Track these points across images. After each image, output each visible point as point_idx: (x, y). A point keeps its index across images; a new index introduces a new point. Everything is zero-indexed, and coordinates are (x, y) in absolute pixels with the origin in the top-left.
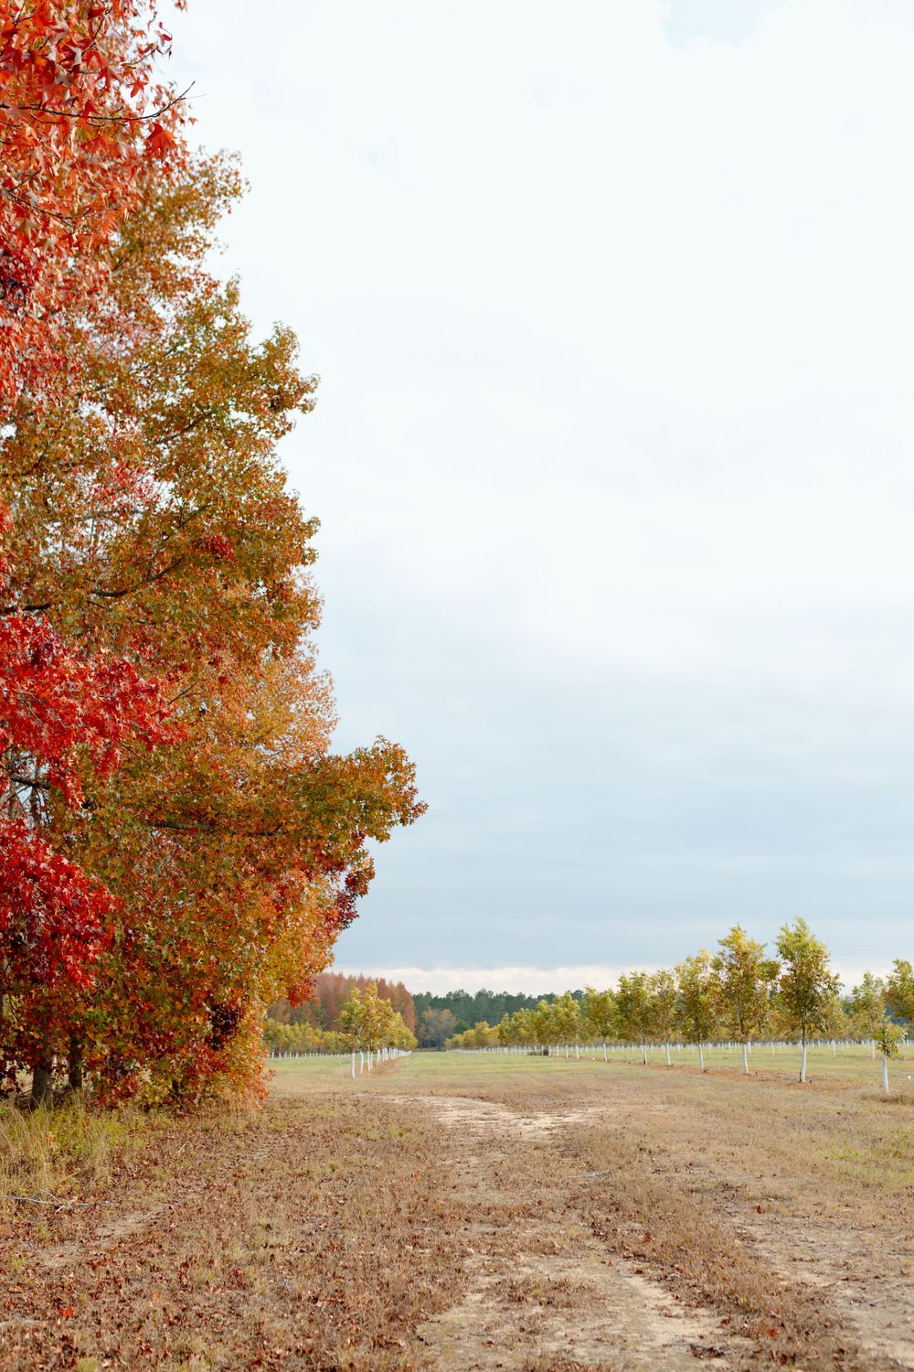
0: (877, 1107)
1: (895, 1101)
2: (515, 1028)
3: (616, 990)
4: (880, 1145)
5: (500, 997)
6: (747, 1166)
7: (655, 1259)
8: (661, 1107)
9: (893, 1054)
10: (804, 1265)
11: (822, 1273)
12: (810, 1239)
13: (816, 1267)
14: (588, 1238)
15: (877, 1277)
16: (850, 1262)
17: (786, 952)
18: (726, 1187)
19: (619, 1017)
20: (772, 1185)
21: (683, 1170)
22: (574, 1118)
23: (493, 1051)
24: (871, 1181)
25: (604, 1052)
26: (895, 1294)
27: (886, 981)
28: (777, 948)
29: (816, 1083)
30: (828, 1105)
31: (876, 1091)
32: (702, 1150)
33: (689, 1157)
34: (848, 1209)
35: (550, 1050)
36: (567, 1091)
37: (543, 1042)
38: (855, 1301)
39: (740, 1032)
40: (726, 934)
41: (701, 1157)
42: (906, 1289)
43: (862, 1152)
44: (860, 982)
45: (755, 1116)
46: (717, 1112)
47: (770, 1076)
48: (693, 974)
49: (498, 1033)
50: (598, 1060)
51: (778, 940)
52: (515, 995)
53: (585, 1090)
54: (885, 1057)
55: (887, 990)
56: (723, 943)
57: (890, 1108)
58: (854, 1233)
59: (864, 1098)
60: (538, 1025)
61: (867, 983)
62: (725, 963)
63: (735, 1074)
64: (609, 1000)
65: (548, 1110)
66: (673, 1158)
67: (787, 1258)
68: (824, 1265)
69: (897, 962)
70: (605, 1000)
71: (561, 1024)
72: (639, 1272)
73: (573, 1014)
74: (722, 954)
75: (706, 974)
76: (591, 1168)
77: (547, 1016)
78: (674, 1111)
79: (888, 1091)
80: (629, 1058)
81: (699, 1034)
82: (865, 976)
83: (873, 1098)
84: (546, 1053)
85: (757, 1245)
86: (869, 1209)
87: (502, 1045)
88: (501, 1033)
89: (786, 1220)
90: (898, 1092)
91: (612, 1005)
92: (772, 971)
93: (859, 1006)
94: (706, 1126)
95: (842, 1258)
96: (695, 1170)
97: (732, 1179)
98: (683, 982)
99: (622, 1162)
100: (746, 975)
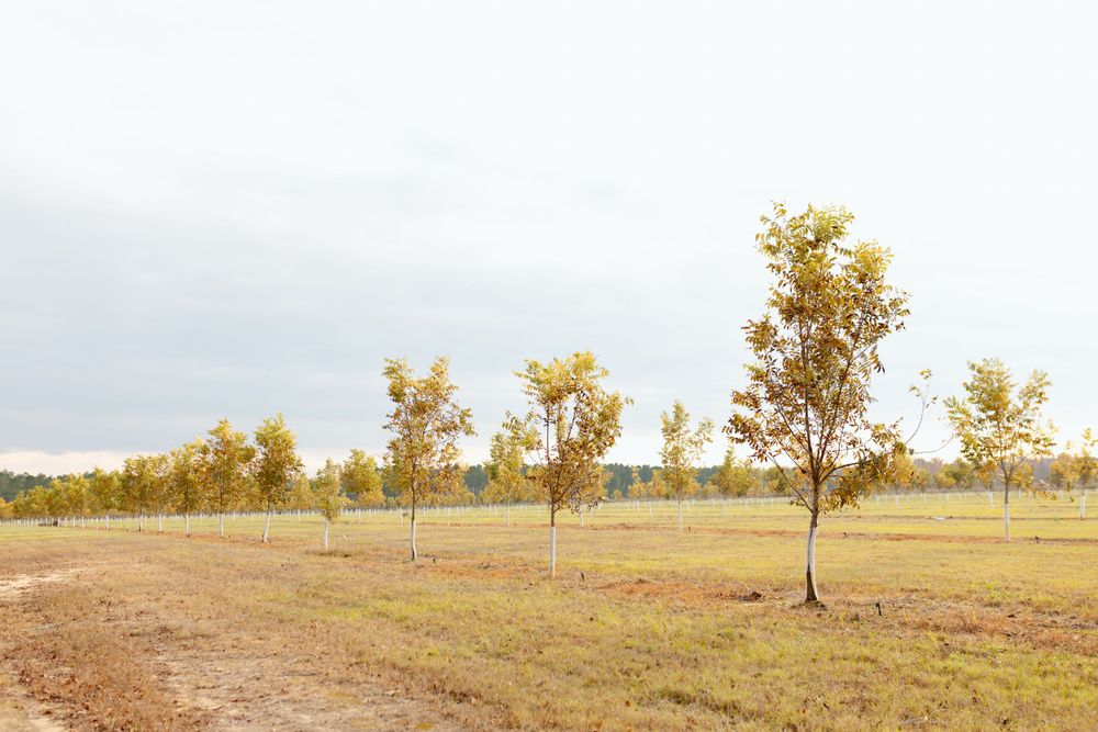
0: (313, 559)
1: (330, 554)
2: (28, 504)
3: (121, 470)
4: (304, 589)
5: (20, 477)
6: (190, 611)
7: (70, 700)
8: (137, 566)
9: (334, 519)
10: (206, 691)
11: (217, 698)
12: (219, 669)
13: (214, 693)
14: (12, 685)
15: (261, 697)
16: (244, 686)
17: (262, 440)
18: (164, 630)
19: (121, 493)
20: (204, 625)
21: (133, 618)
22: (54, 577)
23: (8, 523)
24: (285, 618)
25: (107, 522)
26: (270, 710)
27: (343, 465)
28: (255, 436)
29: (274, 543)
30: (276, 559)
31: (318, 547)
32: (157, 600)
33: (142, 607)
34: (260, 642)
35: (59, 521)
36: (57, 556)
37: (53, 514)
38: (236, 719)
39: (220, 505)
40: (215, 425)
41: (153, 605)
42: (281, 704)
43: (289, 595)
44: (323, 465)
45: (213, 570)
46: (184, 568)
47: (240, 539)
48: (186, 458)
49: (12, 508)
50: (100, 529)
51: (257, 430)
52: (35, 475)
53: (75, 555)
54: (328, 522)
55: (343, 471)
56: (211, 433)
57: (325, 559)
58: (258, 661)
59: (307, 553)
60: (49, 501)
61: (328, 467)
62: (211, 449)
63: (214, 537)
64: (115, 479)
65: (29, 572)
66: (128, 608)
67: (193, 687)
68: (222, 692)
69: (353, 451)
70: (111, 478)
71: (70, 499)
72: (48, 713)
73: (84, 490)
74: (209, 441)
75: (195, 459)
76: (47, 619)
77: (57, 493)
78: (148, 568)
79: (327, 547)
80: (127, 527)
81: (188, 507)
82: (328, 461)
83: (314, 553)
84: (56, 524)
85: (171, 678)
86: (276, 640)
87: (15, 518)
88: (16, 507)
89: (205, 654)
90: (333, 547)
91: (116, 483)
92: (248, 455)
93: (320, 484)
94: (170, 580)
95: (239, 681)
96: (143, 617)
97: (172, 623)
98: (177, 463)
99: (79, 613)
100: (229, 459)
